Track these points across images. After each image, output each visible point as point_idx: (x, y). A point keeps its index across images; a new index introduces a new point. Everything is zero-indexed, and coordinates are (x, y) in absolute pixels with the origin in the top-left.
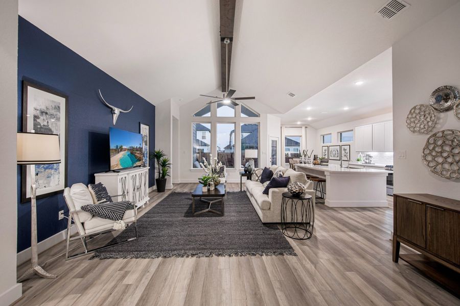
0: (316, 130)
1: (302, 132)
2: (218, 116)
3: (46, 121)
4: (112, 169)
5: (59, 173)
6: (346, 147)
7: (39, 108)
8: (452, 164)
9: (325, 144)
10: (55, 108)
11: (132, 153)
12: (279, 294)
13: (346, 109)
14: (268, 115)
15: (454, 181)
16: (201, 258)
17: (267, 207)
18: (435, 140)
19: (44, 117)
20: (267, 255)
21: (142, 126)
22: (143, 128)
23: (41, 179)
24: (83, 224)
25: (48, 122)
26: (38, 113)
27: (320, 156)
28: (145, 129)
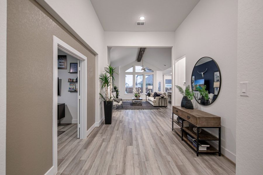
14: (157, 71)
17: (154, 102)
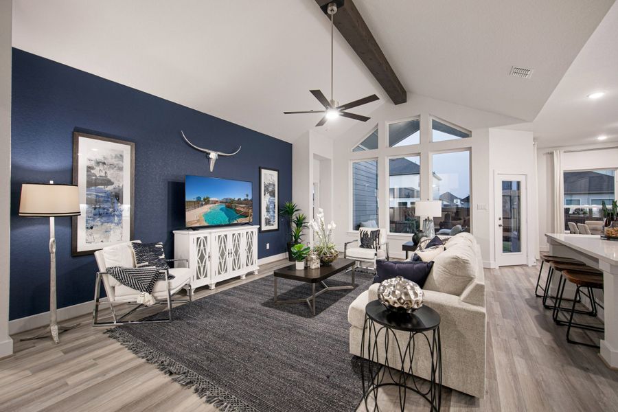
3: (104, 172)
4: (188, 226)
5: (122, 227)
7: (94, 158)
10: (116, 157)
11: (228, 207)
19: (101, 167)
21: (265, 171)
22: (265, 174)
23: (97, 233)
24: (114, 288)
25: (106, 173)
26: (92, 164)
28: (269, 177)
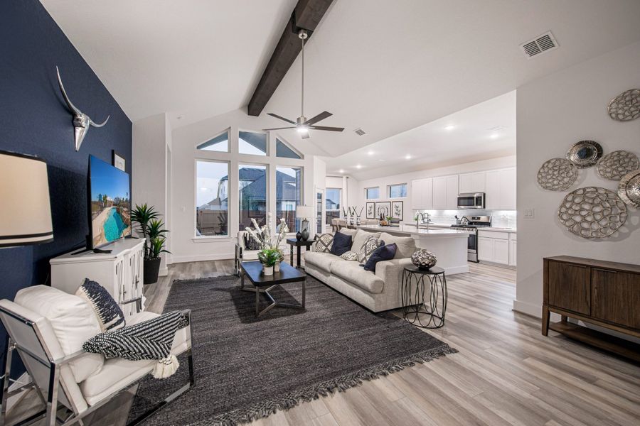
0: (358, 180)
1: (343, 183)
2: (240, 152)
4: (96, 245)
6: (398, 204)
8: (591, 223)
9: (369, 200)
12: (502, 414)
13: (408, 157)
14: (315, 157)
15: (594, 240)
16: (347, 390)
17: (378, 290)
18: (574, 198)
20: (428, 360)
21: (117, 158)
22: (117, 161)
24: (81, 385)
27: (387, 215)
